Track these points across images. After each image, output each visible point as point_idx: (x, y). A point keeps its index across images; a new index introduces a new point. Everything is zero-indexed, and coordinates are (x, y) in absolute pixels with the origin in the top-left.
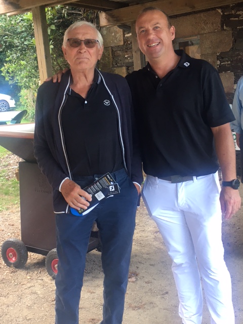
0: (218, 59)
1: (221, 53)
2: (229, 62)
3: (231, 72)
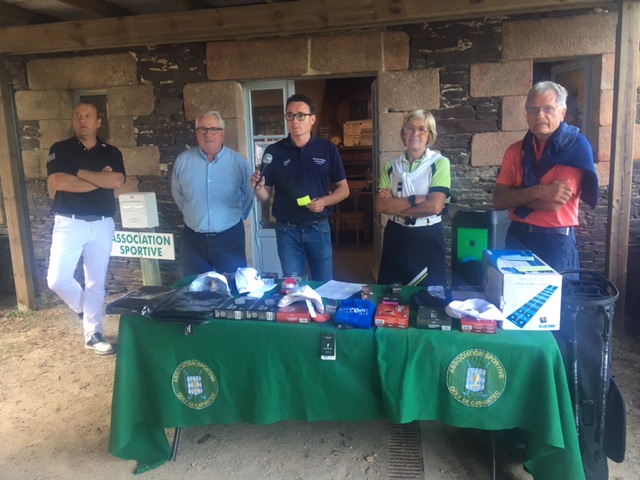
0: (135, 126)
1: (139, 117)
2: (151, 132)
3: (155, 145)
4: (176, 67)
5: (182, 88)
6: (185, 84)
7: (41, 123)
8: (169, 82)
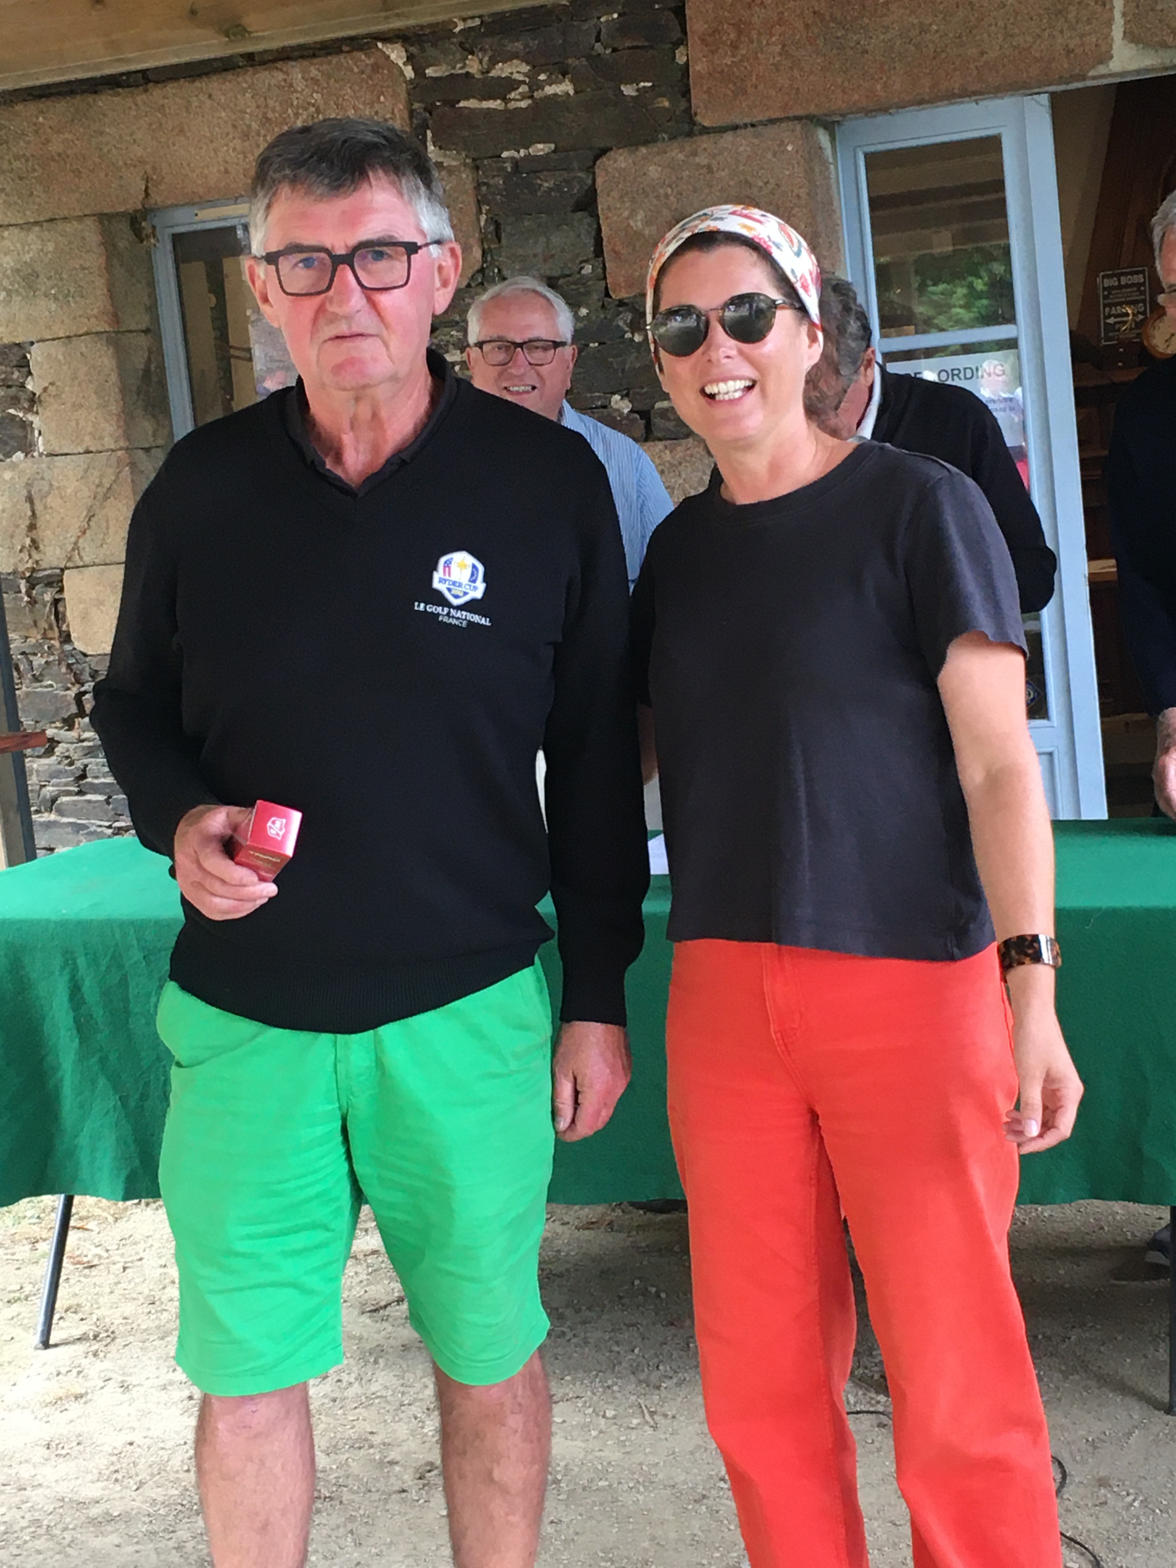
4: (566, 87)
5: (590, 170)
6: (604, 151)
7: (36, 355)
8: (540, 149)
